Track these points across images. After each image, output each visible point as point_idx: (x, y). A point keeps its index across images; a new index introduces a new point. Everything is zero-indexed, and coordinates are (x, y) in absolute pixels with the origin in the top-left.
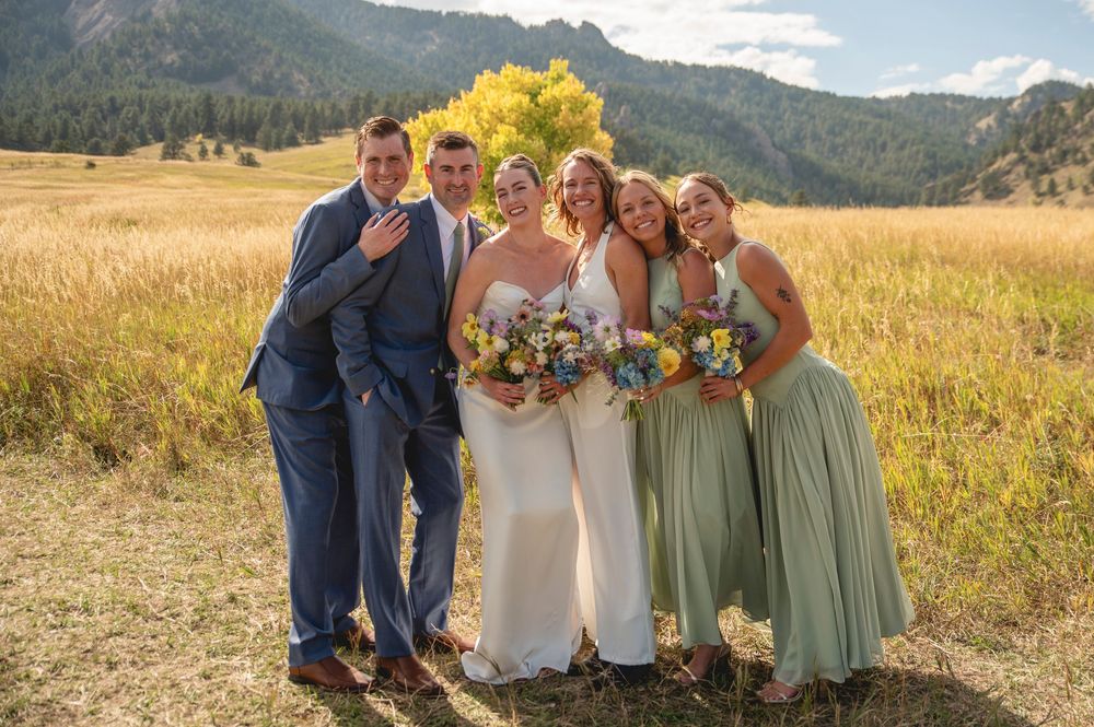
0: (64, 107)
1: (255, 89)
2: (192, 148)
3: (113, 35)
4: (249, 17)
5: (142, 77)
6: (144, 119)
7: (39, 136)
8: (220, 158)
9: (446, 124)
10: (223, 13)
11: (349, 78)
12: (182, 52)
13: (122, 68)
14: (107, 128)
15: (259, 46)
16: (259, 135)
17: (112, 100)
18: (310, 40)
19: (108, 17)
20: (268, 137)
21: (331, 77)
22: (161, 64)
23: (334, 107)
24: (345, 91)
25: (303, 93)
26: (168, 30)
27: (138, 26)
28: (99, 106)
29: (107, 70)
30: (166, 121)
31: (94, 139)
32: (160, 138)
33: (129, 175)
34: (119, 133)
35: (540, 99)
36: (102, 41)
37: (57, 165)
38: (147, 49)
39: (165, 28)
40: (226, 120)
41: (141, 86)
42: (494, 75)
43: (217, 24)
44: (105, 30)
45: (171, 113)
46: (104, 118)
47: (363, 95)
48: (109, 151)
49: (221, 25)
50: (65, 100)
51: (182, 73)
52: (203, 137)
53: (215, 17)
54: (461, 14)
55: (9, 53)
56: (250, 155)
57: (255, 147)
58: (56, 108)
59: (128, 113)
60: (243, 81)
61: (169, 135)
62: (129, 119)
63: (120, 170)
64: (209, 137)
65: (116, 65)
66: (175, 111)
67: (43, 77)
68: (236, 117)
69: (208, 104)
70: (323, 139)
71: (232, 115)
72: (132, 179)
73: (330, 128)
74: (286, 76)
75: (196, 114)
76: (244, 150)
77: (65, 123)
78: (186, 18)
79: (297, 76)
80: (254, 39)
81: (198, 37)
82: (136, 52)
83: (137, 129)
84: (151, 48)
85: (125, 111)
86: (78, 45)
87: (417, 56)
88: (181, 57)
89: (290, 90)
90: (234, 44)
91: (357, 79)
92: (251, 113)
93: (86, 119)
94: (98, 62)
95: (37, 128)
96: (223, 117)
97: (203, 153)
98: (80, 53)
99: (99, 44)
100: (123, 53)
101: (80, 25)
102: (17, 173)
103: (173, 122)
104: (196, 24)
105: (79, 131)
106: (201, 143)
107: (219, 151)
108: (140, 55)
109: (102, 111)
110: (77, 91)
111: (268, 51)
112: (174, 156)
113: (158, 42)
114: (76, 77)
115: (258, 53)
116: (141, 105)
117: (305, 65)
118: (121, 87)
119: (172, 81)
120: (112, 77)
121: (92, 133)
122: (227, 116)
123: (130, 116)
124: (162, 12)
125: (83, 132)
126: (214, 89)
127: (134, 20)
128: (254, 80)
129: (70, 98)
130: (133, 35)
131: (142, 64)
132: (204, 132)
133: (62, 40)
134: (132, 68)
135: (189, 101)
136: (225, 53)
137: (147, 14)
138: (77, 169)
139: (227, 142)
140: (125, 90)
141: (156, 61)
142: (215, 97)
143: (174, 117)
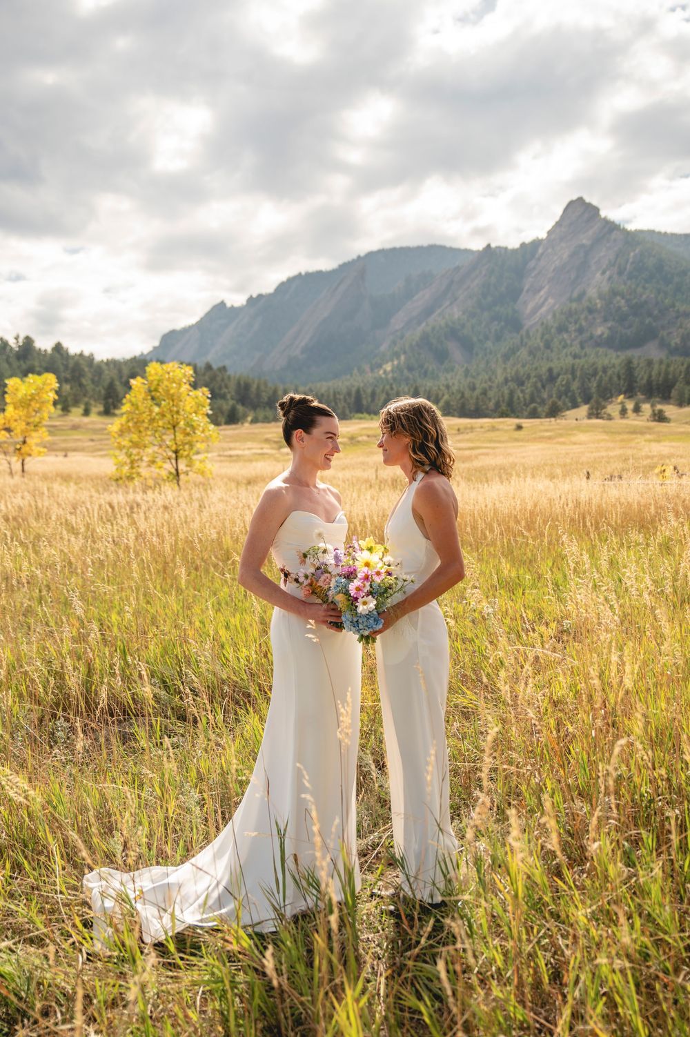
0: (512, 380)
1: (673, 351)
2: (613, 409)
3: (554, 316)
4: (670, 286)
5: (576, 348)
6: (575, 386)
7: (491, 405)
8: (638, 415)
10: (647, 285)
12: (610, 324)
13: (560, 343)
14: (545, 395)
15: (678, 311)
16: (674, 393)
17: (550, 370)
20: (681, 395)
22: (591, 337)
26: (599, 306)
27: (574, 305)
28: (539, 377)
29: (548, 346)
30: (593, 385)
31: (533, 405)
32: (587, 400)
33: (547, 434)
34: (554, 398)
36: (545, 322)
37: (493, 429)
38: (581, 325)
39: (596, 304)
40: (644, 381)
41: (575, 357)
43: (641, 296)
44: (547, 312)
45: (598, 378)
46: (544, 387)
48: (544, 414)
49: (644, 297)
50: (513, 373)
51: (610, 342)
52: (624, 398)
53: (640, 290)
55: (475, 339)
56: (660, 412)
57: (669, 404)
58: (506, 381)
59: (562, 381)
60: (663, 344)
61: (595, 397)
62: (563, 386)
63: (541, 431)
64: (630, 397)
65: (555, 340)
66: (601, 377)
67: (499, 356)
68: (653, 378)
69: (629, 367)
71: (650, 376)
72: (550, 438)
75: (619, 377)
76: (659, 407)
77: (512, 393)
78: (614, 293)
80: (673, 306)
81: (625, 309)
82: (572, 328)
83: (569, 394)
84: (584, 323)
85: (560, 379)
86: (526, 328)
88: (610, 328)
92: (667, 373)
93: (528, 388)
94: (542, 338)
95: (490, 399)
96: (642, 379)
97: (623, 412)
98: (528, 332)
99: (543, 324)
102: (460, 437)
103: (599, 386)
104: (623, 298)
105: (522, 399)
106: (622, 403)
107: (637, 410)
108: (575, 331)
109: (541, 381)
110: (523, 366)
112: (598, 416)
113: (590, 317)
114: (523, 353)
115: (677, 317)
116: (573, 373)
118: (559, 359)
119: (601, 350)
120: (552, 351)
121: (532, 400)
122: (646, 377)
123: (564, 383)
124: (594, 290)
125: (525, 399)
126: (635, 354)
127: (571, 300)
128: (673, 344)
129: (517, 372)
130: (570, 314)
131: (576, 337)
132: (625, 393)
133: (515, 324)
134: (569, 342)
135: (614, 366)
136: (648, 321)
137: (583, 294)
138: (506, 431)
139: (644, 402)
140: (561, 361)
141: (588, 334)
142: (635, 362)
143: (600, 381)
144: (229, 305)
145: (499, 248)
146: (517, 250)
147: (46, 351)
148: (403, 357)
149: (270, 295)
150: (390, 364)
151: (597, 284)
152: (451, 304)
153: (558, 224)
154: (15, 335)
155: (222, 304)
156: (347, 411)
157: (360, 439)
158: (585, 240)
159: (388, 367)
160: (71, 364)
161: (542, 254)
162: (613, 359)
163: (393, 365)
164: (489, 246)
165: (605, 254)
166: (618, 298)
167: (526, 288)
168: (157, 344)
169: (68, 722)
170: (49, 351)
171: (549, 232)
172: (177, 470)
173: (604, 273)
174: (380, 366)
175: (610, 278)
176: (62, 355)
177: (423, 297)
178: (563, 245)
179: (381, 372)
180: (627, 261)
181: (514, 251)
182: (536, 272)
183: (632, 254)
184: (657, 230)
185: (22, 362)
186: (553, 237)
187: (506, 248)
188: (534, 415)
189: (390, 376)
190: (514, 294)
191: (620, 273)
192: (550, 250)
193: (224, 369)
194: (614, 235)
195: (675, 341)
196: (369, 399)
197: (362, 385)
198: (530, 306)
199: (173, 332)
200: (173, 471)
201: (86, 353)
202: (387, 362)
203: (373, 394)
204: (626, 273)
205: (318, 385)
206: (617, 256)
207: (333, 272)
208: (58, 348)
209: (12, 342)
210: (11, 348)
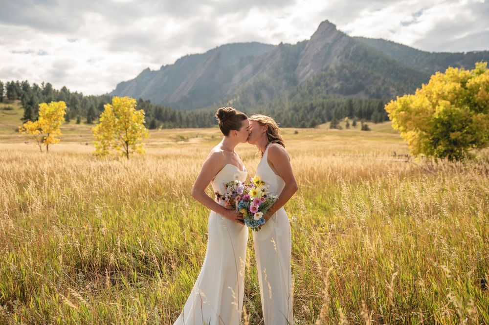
0: (293, 109)
1: (372, 96)
2: (342, 124)
3: (314, 78)
4: (371, 64)
5: (324, 94)
6: (324, 112)
7: (282, 121)
8: (355, 127)
9: (411, 102)
10: (359, 64)
12: (341, 82)
13: (317, 91)
14: (309, 117)
15: (374, 76)
16: (372, 117)
17: (312, 105)
18: (398, 72)
19: (312, 70)
20: (376, 117)
22: (332, 89)
25: (394, 96)
26: (336, 73)
27: (324, 73)
28: (306, 108)
29: (310, 92)
30: (333, 112)
31: (303, 122)
32: (330, 120)
33: (310, 136)
34: (314, 119)
35: (468, 85)
36: (309, 80)
39: (334, 72)
40: (358, 111)
41: (324, 98)
42: (442, 74)
43: (356, 69)
44: (310, 76)
45: (335, 108)
46: (308, 113)
48: (309, 126)
49: (358, 69)
50: (293, 106)
51: (343, 91)
52: (348, 119)
53: (356, 66)
54: (475, 53)
55: (274, 89)
56: (366, 126)
57: (370, 122)
58: (290, 109)
60: (367, 92)
61: (334, 118)
63: (307, 134)
64: (351, 118)
65: (314, 90)
66: (337, 108)
67: (286, 97)
68: (363, 109)
69: (350, 104)
71: (361, 108)
72: (312, 138)
74: (387, 89)
75: (345, 108)
76: (365, 123)
77: (293, 116)
78: (343, 67)
79: (392, 89)
80: (372, 74)
81: (348, 75)
82: (323, 84)
83: (321, 116)
84: (328, 82)
85: (316, 109)
86: (299, 83)
88: (341, 84)
89: (388, 95)
90: (364, 77)
92: (369, 107)
93: (301, 114)
94: (308, 89)
95: (282, 118)
96: (357, 109)
97: (348, 126)
98: (300, 86)
99: (308, 82)
103: (335, 113)
104: (348, 69)
105: (297, 119)
106: (347, 121)
107: (354, 125)
109: (307, 110)
110: (298, 102)
111: (379, 78)
112: (335, 127)
113: (331, 79)
114: (298, 96)
115: (374, 79)
116: (323, 106)
117: (395, 84)
118: (316, 99)
119: (337, 95)
120: (313, 95)
121: (303, 119)
122: (359, 109)
123: (318, 111)
124: (334, 66)
125: (299, 119)
126: (354, 97)
127: (322, 70)
128: (372, 93)
129: (295, 105)
130: (322, 77)
131: (325, 88)
132: (348, 116)
133: (294, 81)
134: (321, 91)
135: (343, 103)
136: (360, 81)
137: (328, 67)
138: (290, 134)
139: (358, 120)
140: (317, 100)
141: (331, 87)
142: (353, 101)
143: (336, 110)
144: (151, 70)
145: (286, 44)
146: (296, 45)
147: (58, 91)
148: (238, 97)
149: (172, 65)
150: (232, 100)
151: (335, 62)
152: (263, 71)
153: (316, 33)
154: (42, 82)
155: (148, 69)
156: (211, 123)
157: (217, 137)
158: (329, 40)
160: (71, 97)
161: (308, 47)
162: (343, 100)
164: (282, 43)
165: (339, 48)
166: (345, 70)
167: (300, 64)
168: (115, 88)
169: (84, 274)
170: (60, 91)
171: (312, 37)
172: (127, 151)
173: (338, 57)
175: (341, 60)
176: (66, 93)
177: (249, 68)
178: (318, 43)
179: (228, 104)
180: (350, 52)
181: (294, 46)
182: (305, 56)
183: (352, 48)
185: (45, 96)
186: (314, 39)
187: (290, 44)
188: (303, 126)
190: (294, 67)
191: (346, 57)
192: (312, 46)
193: (149, 101)
194: (344, 39)
195: (373, 91)
198: (302, 73)
199: (123, 83)
200: (125, 151)
201: (79, 92)
202: (230, 99)
204: (349, 57)
205: (197, 110)
206: (345, 49)
207: (204, 55)
208: (64, 89)
209: (40, 86)
210: (40, 89)
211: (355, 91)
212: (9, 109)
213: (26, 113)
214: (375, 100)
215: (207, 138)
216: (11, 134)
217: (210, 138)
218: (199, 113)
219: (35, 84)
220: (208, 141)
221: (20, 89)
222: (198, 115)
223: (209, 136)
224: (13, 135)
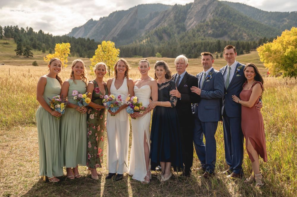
0: (183, 46)
1: (232, 39)
3: (196, 27)
4: (232, 19)
5: (203, 37)
8: (222, 58)
9: (272, 47)
10: (225, 18)
11: (260, 34)
12: (213, 30)
13: (198, 35)
14: (193, 51)
15: (234, 26)
17: (195, 44)
18: (249, 24)
21: (254, 34)
22: (207, 33)
23: (254, 42)
24: (258, 38)
25: (246, 39)
26: (210, 24)
27: (202, 24)
28: (191, 46)
29: (194, 36)
31: (190, 54)
33: (196, 63)
34: (196, 52)
36: (193, 28)
38: (204, 30)
39: (209, 24)
41: (202, 40)
42: (289, 31)
43: (223, 21)
44: (194, 25)
45: (209, 46)
46: (193, 49)
47: (263, 38)
48: (193, 57)
49: (224, 22)
50: (183, 44)
51: (213, 35)
52: (217, 53)
53: (222, 20)
54: (296, 12)
55: (171, 33)
58: (181, 47)
59: (199, 47)
60: (229, 36)
62: (198, 48)
63: (194, 62)
64: (219, 53)
65: (196, 34)
66: (210, 46)
67: (179, 38)
69: (219, 43)
70: (251, 52)
72: (197, 65)
73: (253, 49)
74: (241, 35)
75: (216, 46)
77: (183, 50)
78: (215, 20)
79: (244, 34)
80: (232, 25)
81: (218, 25)
82: (201, 31)
84: (205, 29)
85: (197, 47)
86: (187, 30)
87: (281, 26)
88: (213, 31)
89: (242, 38)
90: (227, 27)
91: (262, 34)
93: (188, 49)
94: (192, 33)
97: (217, 57)
98: (188, 32)
99: (192, 29)
100: (198, 31)
101: (188, 25)
104: (217, 22)
106: (217, 54)
107: (221, 56)
108: (202, 31)
109: (192, 47)
110: (186, 42)
111: (236, 28)
113: (207, 27)
114: (186, 38)
115: (234, 28)
116: (202, 44)
117: (247, 31)
119: (210, 38)
120: (195, 38)
121: (189, 53)
124: (209, 19)
125: (187, 52)
126: (221, 39)
127: (201, 22)
128: (232, 36)
129: (185, 44)
130: (201, 26)
131: (203, 34)
132: (218, 51)
133: (184, 29)
134: (200, 35)
135: (214, 43)
136: (224, 29)
137: (205, 20)
140: (198, 40)
141: (206, 33)
142: (221, 41)
143: (210, 47)
144: (94, 20)
145: (179, 5)
146: (185, 6)
147: (36, 32)
148: (149, 38)
149: (107, 17)
150: (145, 40)
151: (209, 17)
152: (164, 22)
154: (27, 27)
155: (92, 20)
156: (132, 55)
158: (206, 3)
159: (144, 41)
160: (45, 38)
161: (193, 7)
162: (214, 41)
163: (146, 40)
164: (176, 4)
165: (212, 8)
166: (216, 22)
167: (187, 18)
168: (71, 31)
170: (38, 33)
173: (211, 14)
174: (142, 41)
175: (213, 16)
176: (42, 34)
177: (155, 20)
178: (199, 5)
179: (142, 43)
180: (219, 10)
181: (184, 6)
182: (191, 13)
183: (220, 8)
184: (228, 1)
185: (29, 36)
186: (196, 2)
187: (181, 5)
189: (145, 44)
190: (184, 19)
191: (217, 14)
192: (195, 6)
193: (93, 40)
194: (215, 2)
195: (233, 36)
196: (139, 51)
197: (136, 46)
198: (189, 23)
199: (76, 28)
200: (108, 72)
201: (50, 34)
202: (144, 40)
203: (140, 50)
204: (218, 14)
205: (123, 46)
206: (216, 9)
207: (127, 11)
208: (41, 32)
209: (25, 29)
210: (25, 31)
211: (221, 35)
212: (7, 44)
213: (18, 46)
214: (234, 41)
215: (133, 64)
216: (10, 59)
217: (134, 64)
218: (124, 48)
219: (22, 28)
220: (133, 66)
221: (13, 31)
222: (124, 49)
223: (134, 63)
224: (11, 61)
